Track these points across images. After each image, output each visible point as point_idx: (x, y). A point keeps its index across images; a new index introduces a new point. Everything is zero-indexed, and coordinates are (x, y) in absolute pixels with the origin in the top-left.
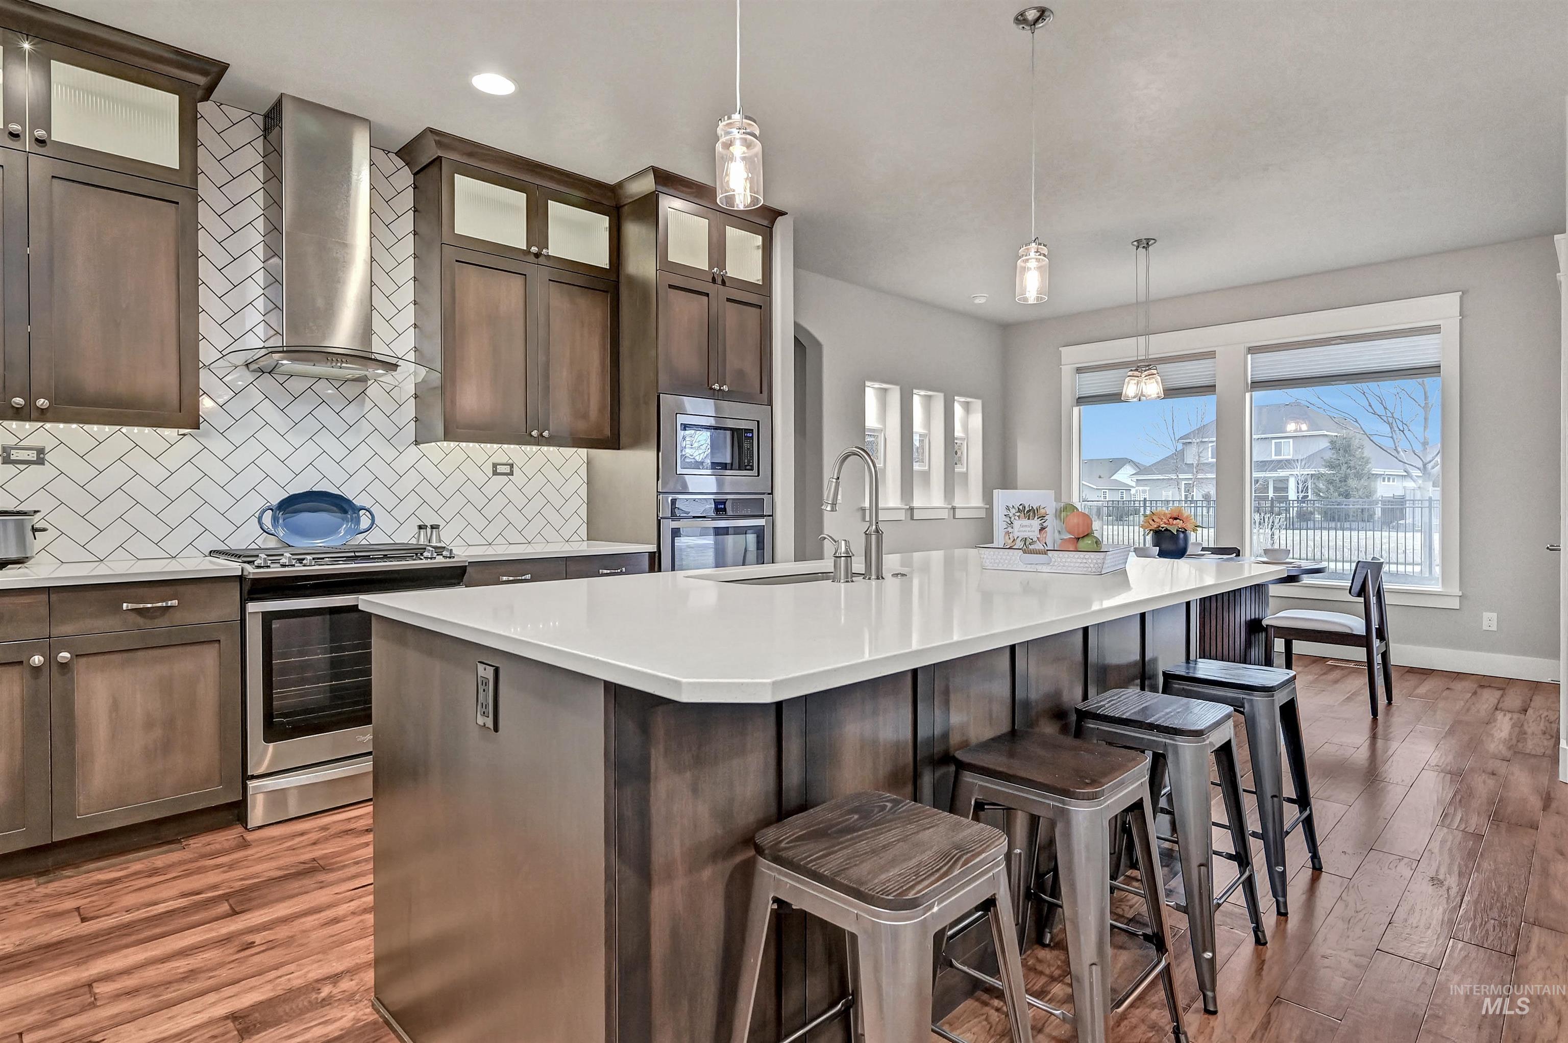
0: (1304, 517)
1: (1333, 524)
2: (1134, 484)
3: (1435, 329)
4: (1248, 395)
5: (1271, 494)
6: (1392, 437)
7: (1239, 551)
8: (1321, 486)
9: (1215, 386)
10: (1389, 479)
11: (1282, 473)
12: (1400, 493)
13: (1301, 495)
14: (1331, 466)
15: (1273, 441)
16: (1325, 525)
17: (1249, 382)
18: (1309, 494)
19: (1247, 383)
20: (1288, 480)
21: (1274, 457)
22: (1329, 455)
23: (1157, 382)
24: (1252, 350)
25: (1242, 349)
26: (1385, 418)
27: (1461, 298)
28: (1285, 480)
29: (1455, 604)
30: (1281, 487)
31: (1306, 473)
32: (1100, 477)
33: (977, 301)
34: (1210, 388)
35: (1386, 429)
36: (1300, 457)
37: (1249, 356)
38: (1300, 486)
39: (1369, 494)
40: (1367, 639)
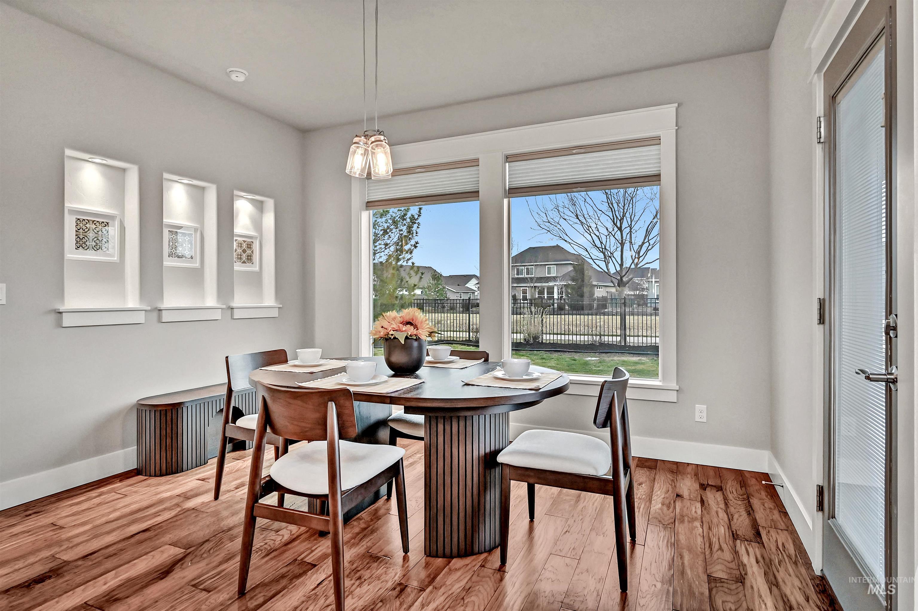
0: (560, 310)
1: (575, 312)
2: (476, 289)
3: (656, 141)
4: (506, 201)
5: (546, 295)
6: (605, 261)
7: (488, 355)
8: (569, 291)
9: (478, 192)
10: (600, 287)
11: (551, 284)
12: (605, 294)
13: (560, 296)
14: (573, 280)
15: (547, 266)
16: (570, 312)
17: (507, 189)
18: (564, 295)
19: (506, 190)
20: (554, 288)
21: (547, 275)
22: (573, 274)
23: (386, 153)
24: (509, 158)
25: (501, 159)
26: (601, 249)
27: (677, 110)
28: (552, 288)
29: (672, 397)
30: (551, 291)
31: (562, 284)
32: (458, 285)
33: (233, 77)
34: (473, 194)
35: (601, 256)
36: (559, 275)
37: (507, 164)
38: (559, 291)
39: (592, 294)
40: (614, 485)
